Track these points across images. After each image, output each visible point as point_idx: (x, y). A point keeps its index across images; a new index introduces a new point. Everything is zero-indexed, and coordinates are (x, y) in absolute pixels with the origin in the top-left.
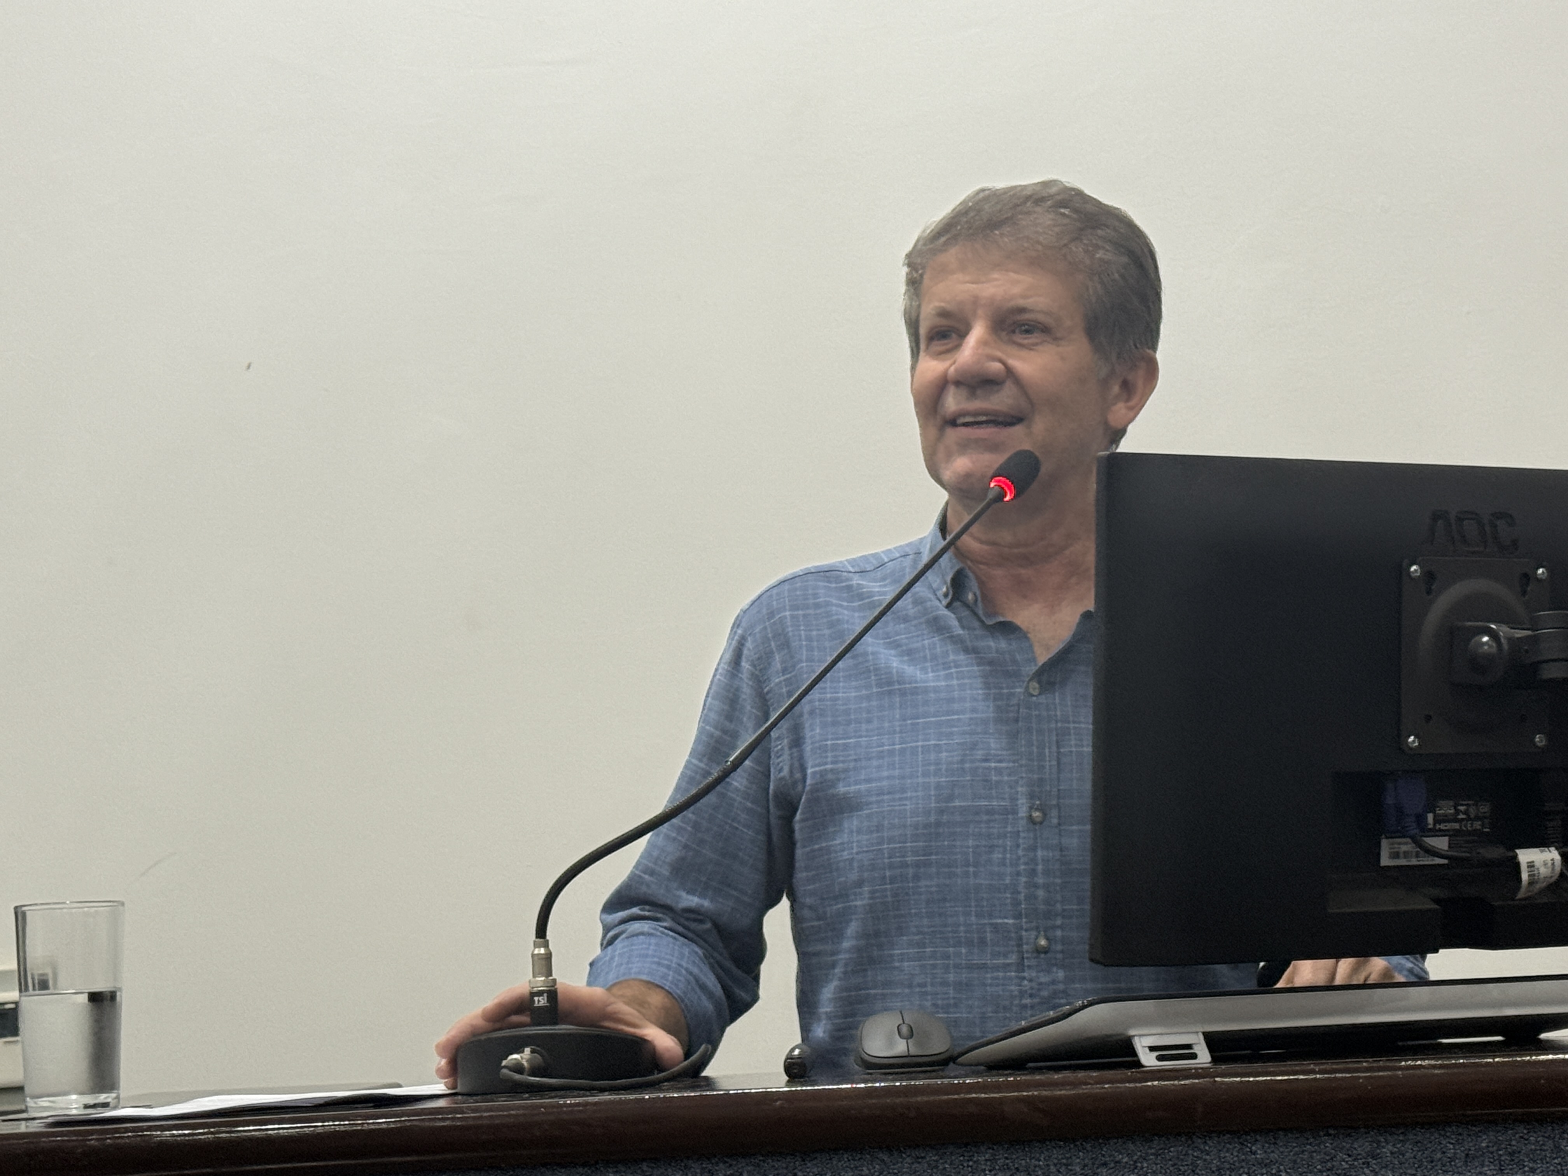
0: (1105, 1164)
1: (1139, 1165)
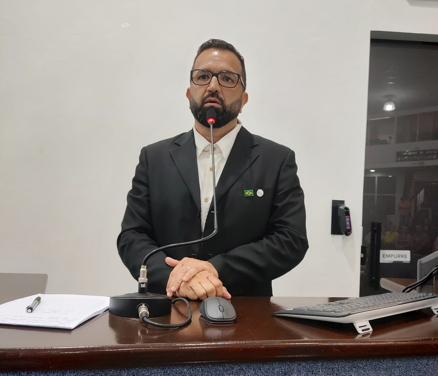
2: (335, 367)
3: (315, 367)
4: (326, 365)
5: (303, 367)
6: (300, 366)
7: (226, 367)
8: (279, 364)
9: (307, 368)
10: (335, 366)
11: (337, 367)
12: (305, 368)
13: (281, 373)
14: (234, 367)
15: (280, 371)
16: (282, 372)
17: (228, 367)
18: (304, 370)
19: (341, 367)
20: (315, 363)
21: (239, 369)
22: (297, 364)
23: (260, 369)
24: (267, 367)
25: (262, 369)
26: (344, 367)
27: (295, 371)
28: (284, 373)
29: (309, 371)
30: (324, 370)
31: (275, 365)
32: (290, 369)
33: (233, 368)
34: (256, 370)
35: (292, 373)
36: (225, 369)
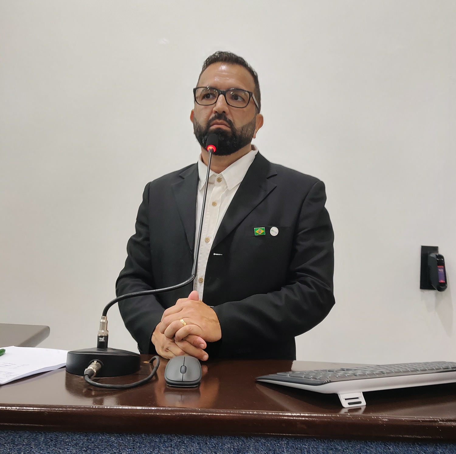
0: (332, 449)
1: (345, 450)
2: (304, 448)
3: (278, 445)
4: (293, 444)
5: (262, 444)
6: (258, 443)
7: (163, 438)
8: (230, 438)
9: (268, 446)
10: (305, 446)
11: (307, 447)
12: (265, 445)
13: (232, 449)
14: (174, 439)
15: (231, 448)
16: (234, 449)
17: (165, 438)
18: (263, 448)
19: (312, 448)
20: (277, 441)
21: (180, 442)
22: (254, 439)
23: (206, 443)
24: (215, 442)
25: (208, 443)
26: (316, 448)
27: (251, 449)
28: (238, 450)
29: (270, 450)
30: (290, 450)
31: (226, 440)
32: (245, 446)
33: (171, 440)
34: (201, 444)
35: (247, 451)
36: (162, 440)
